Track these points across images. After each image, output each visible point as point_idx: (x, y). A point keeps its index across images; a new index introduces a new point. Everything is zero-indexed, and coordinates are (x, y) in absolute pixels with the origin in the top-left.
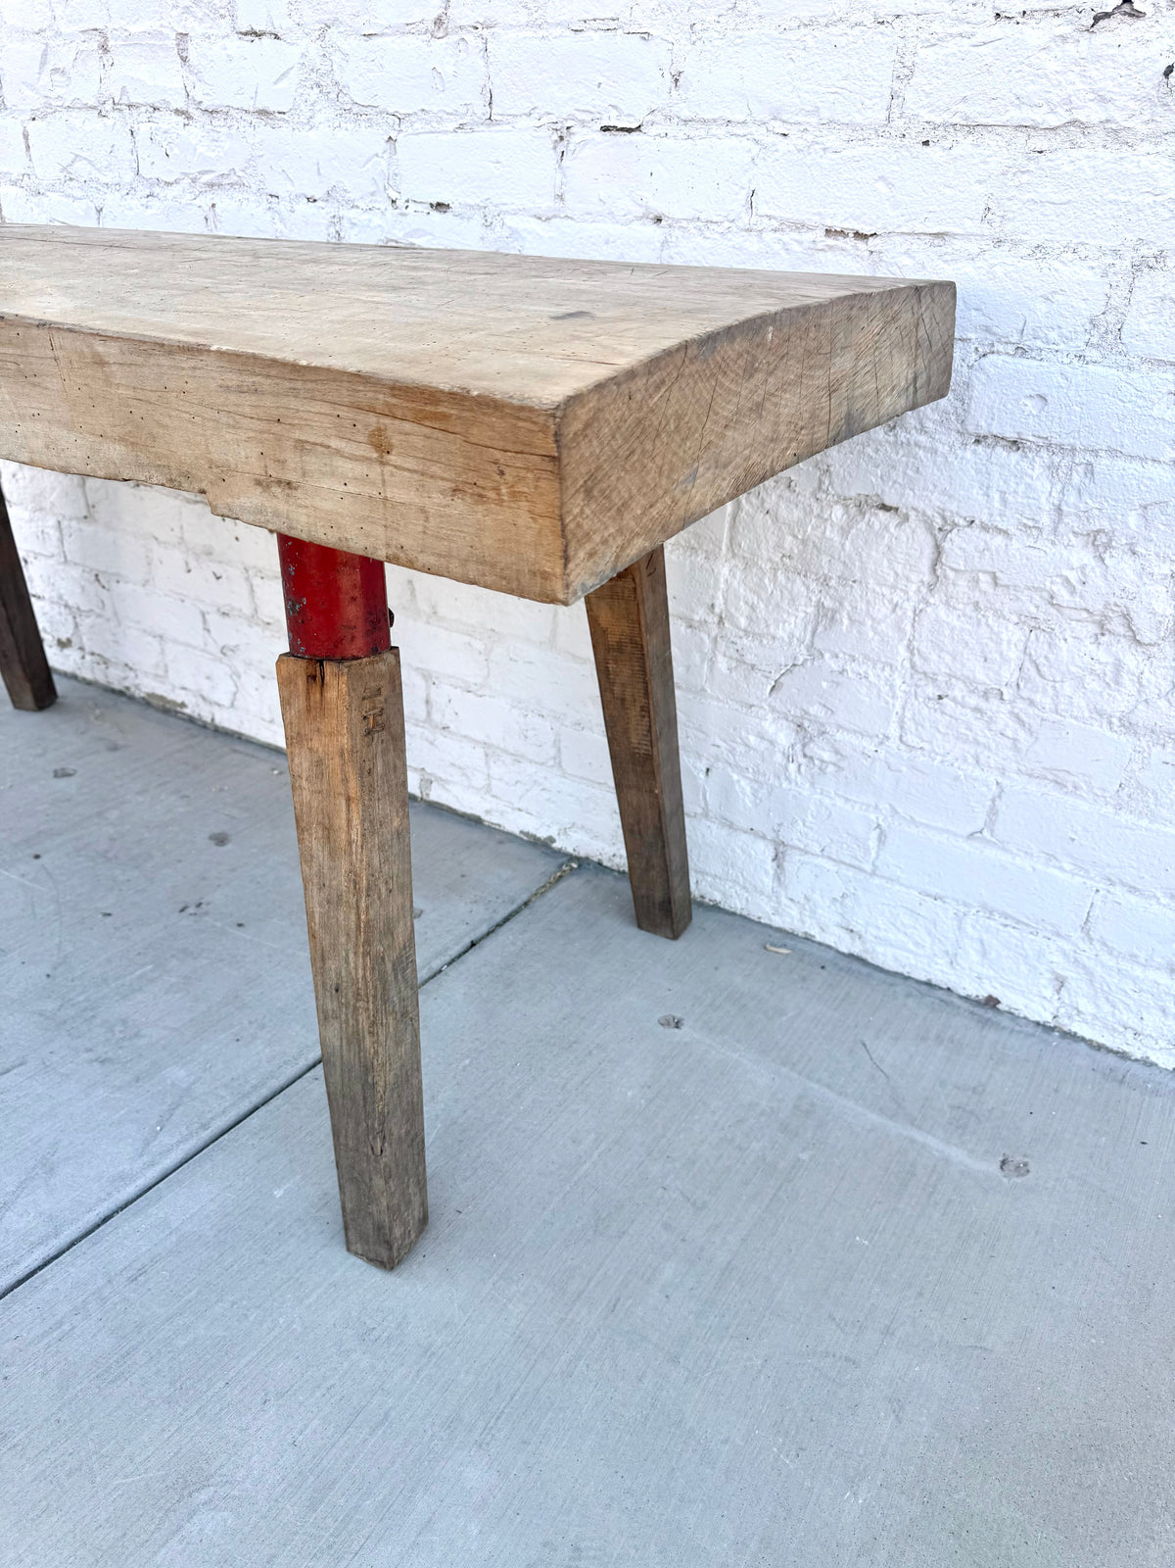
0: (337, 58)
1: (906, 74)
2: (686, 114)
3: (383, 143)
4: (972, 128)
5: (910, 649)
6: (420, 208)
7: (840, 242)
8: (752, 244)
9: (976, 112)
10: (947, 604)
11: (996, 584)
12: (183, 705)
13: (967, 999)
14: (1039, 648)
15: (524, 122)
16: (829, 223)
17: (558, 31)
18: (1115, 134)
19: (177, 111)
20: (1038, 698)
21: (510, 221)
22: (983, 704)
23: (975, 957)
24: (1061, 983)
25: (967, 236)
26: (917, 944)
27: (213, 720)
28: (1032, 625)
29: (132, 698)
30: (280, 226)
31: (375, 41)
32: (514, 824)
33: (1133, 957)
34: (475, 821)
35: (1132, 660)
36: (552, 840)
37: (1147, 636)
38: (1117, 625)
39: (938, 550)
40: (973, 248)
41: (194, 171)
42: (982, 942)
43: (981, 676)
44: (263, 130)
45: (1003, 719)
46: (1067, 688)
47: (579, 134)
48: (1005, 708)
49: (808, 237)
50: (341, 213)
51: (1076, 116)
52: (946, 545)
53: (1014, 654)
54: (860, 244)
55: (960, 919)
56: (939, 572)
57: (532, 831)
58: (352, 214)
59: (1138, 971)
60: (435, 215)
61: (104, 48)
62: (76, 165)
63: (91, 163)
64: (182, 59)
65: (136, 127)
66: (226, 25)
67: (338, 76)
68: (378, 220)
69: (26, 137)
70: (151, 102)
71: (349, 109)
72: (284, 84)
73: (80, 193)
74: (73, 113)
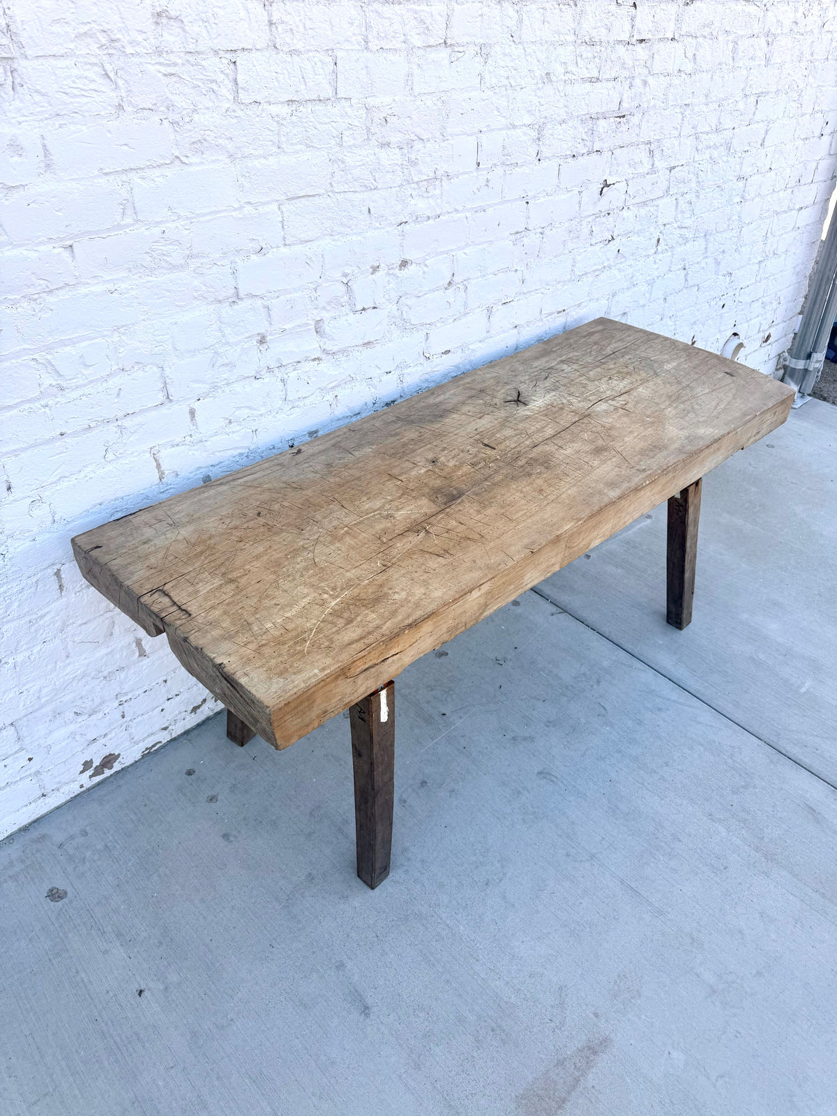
0: (405, 309)
2: (525, 291)
3: (423, 337)
4: (586, 274)
6: (437, 356)
9: (587, 270)
15: (477, 310)
16: (558, 310)
17: (491, 276)
18: (610, 267)
19: (314, 360)
21: (471, 347)
25: (585, 301)
30: (373, 390)
31: (422, 298)
41: (324, 385)
44: (367, 352)
47: (495, 309)
49: (553, 316)
50: (403, 372)
58: (408, 371)
60: (444, 356)
61: (262, 341)
62: (237, 413)
63: (249, 408)
64: (317, 332)
65: (286, 376)
66: (346, 309)
67: (405, 316)
68: (420, 368)
69: (192, 413)
70: (296, 360)
71: (409, 328)
72: (378, 328)
73: (238, 428)
74: (235, 385)
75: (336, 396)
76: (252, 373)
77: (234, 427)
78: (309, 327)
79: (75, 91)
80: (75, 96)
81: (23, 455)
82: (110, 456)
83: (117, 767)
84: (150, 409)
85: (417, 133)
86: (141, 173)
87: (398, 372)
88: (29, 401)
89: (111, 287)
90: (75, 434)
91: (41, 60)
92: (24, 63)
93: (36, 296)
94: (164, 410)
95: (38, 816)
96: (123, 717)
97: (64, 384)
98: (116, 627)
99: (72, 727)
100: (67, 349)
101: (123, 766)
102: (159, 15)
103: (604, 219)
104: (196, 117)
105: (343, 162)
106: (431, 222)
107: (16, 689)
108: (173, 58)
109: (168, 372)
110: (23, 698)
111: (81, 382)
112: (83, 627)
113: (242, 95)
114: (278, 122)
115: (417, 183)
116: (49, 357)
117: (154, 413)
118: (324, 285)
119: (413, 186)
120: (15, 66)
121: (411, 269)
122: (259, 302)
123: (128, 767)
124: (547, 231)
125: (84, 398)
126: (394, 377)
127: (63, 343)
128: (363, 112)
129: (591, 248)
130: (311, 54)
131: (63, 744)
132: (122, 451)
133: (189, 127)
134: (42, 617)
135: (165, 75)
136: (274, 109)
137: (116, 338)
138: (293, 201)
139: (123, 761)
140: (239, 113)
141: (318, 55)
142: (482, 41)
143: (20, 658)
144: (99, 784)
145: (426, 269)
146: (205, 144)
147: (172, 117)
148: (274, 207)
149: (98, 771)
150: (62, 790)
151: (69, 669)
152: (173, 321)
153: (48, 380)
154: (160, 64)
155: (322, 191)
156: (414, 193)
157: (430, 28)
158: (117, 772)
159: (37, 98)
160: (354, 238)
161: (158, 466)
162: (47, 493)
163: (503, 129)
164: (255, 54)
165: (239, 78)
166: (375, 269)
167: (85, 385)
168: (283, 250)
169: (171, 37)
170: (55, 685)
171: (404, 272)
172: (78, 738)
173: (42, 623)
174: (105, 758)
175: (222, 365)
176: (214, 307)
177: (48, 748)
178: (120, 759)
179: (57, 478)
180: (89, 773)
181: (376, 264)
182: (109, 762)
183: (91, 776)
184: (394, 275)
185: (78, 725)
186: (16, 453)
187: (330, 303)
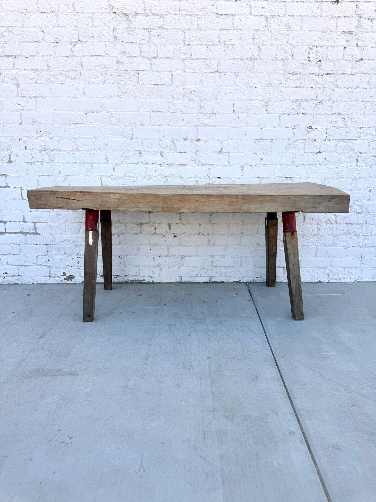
0: (199, 156)
1: (294, 158)
3: (208, 169)
4: (303, 165)
5: (302, 231)
6: (215, 178)
7: (287, 179)
8: (274, 180)
9: (303, 163)
10: (306, 224)
11: (313, 220)
12: (144, 280)
13: (316, 282)
14: (319, 227)
15: (235, 165)
16: (285, 176)
17: (242, 153)
18: (320, 165)
19: (159, 164)
20: (320, 234)
21: (233, 179)
22: (313, 237)
23: (317, 275)
24: (328, 275)
25: (304, 177)
26: (308, 277)
27: (153, 281)
28: (318, 224)
29: (127, 283)
30: (183, 182)
31: (207, 154)
32: (231, 280)
33: (338, 267)
34: (223, 282)
35: (331, 226)
36: (240, 281)
37: (333, 223)
38: (329, 222)
39: (304, 217)
40: (305, 178)
41: (162, 174)
42: (317, 273)
43: (312, 233)
44: (181, 167)
45: (316, 238)
46: (324, 232)
47: (245, 167)
48: (316, 236)
49: (282, 178)
50: (198, 180)
51: (316, 163)
52: (306, 216)
53: (316, 229)
54: (290, 179)
55: (313, 270)
56: (305, 220)
57: (236, 280)
58: (200, 180)
59: (339, 269)
60: (218, 179)
61: (140, 153)
62: (129, 174)
63: (133, 173)
64: (161, 156)
65: (147, 167)
66: (173, 151)
67: (199, 159)
68: (205, 180)
69: (114, 168)
70: (152, 163)
71: (200, 164)
72: (186, 160)
73: (129, 179)
74: (129, 164)
76: (136, 162)
77: (127, 178)
78: (158, 153)
79: (94, 78)
80: (94, 79)
82: (88, 174)
83: (73, 281)
84: (100, 163)
85: (205, 98)
86: (108, 98)
87: (195, 179)
88: (69, 150)
89: (95, 126)
90: (80, 163)
91: (87, 71)
92: (83, 71)
93: (76, 124)
94: (105, 165)
95: (47, 283)
96: (78, 263)
97: (79, 149)
98: (81, 229)
99: (62, 257)
100: (81, 139)
101: (75, 282)
102: (118, 62)
103: (312, 143)
104: (125, 86)
105: (174, 103)
106: (211, 127)
107: (49, 234)
108: (121, 72)
109: (108, 154)
110: (51, 238)
111: (83, 149)
112: (72, 224)
113: (140, 82)
114: (151, 89)
115: (205, 114)
116: (76, 140)
117: (102, 165)
118: (164, 140)
119: (202, 114)
120: (81, 71)
121: (201, 143)
122: (140, 141)
123: (77, 284)
124: (275, 141)
125: (83, 154)
126: (193, 180)
127: (80, 138)
128: (182, 89)
129: (305, 154)
130: (164, 72)
131: (59, 261)
132: (92, 173)
133: (123, 88)
134: (62, 214)
135: (118, 76)
136: (150, 86)
137: (94, 140)
138: (155, 113)
140: (138, 86)
141: (166, 73)
142: (234, 71)
143: (53, 224)
144: (67, 284)
145: (208, 144)
146: (127, 93)
147: (119, 85)
148: (148, 113)
149: (67, 279)
150: (55, 278)
151: (65, 236)
152: (112, 139)
154: (117, 73)
155: (165, 111)
156: (203, 117)
157: (211, 67)
158: (73, 283)
159: (85, 78)
160: (177, 127)
161: (101, 182)
162: (69, 178)
163: (246, 100)
164: (145, 72)
165: (139, 77)
166: (185, 140)
167: (84, 151)
168: (150, 126)
169: (121, 67)
170: (60, 238)
171: (198, 143)
172: (63, 262)
173: (61, 216)
174: (70, 275)
175: (126, 157)
176: (125, 139)
177: (54, 260)
178: (75, 279)
179: (73, 174)
180: (64, 277)
181: (186, 138)
182: (71, 278)
183: (64, 279)
184: (194, 143)
185: (64, 257)
186: (63, 163)
187: (166, 147)
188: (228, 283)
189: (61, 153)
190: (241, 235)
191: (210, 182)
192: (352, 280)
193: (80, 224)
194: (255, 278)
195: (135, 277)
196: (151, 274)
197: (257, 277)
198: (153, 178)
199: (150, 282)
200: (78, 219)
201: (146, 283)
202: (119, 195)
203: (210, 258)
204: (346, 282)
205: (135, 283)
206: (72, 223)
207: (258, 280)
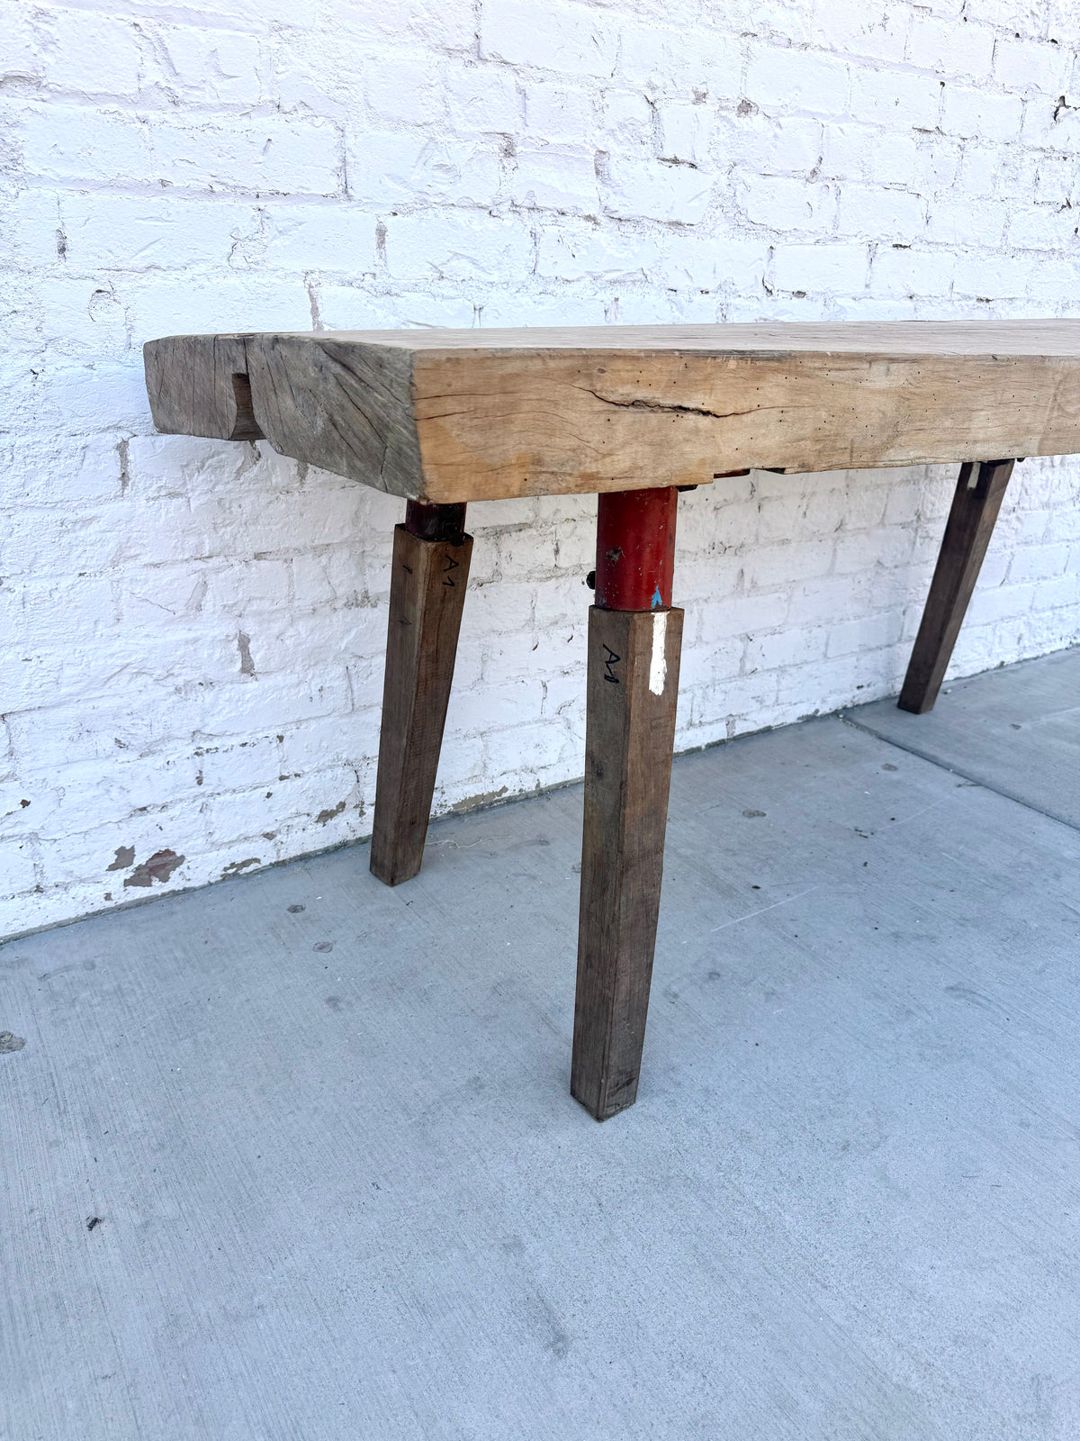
0: (741, 188)
1: (1008, 224)
2: (930, 240)
3: (766, 251)
4: (1025, 251)
6: (784, 295)
7: (981, 304)
8: (950, 308)
9: (1026, 244)
12: (505, 789)
13: (994, 669)
14: (1027, 482)
15: (853, 240)
16: (978, 295)
17: (878, 188)
18: (1062, 254)
19: (588, 218)
20: (1025, 505)
21: (839, 301)
22: (1008, 517)
23: (998, 646)
24: (1021, 639)
25: (1020, 299)
26: (979, 654)
27: (538, 786)
28: (1025, 473)
30: (677, 314)
31: (770, 179)
32: (791, 719)
33: (1043, 610)
34: (768, 730)
35: (1050, 476)
36: (817, 711)
40: (1022, 304)
41: (599, 270)
42: (1000, 637)
43: (1009, 504)
44: (672, 239)
45: (1014, 522)
46: (1034, 497)
47: (880, 250)
48: (1015, 515)
49: (971, 302)
50: (729, 301)
51: (1053, 246)
53: (1019, 488)
54: (988, 305)
55: (994, 630)
57: (805, 713)
58: (737, 301)
59: (1044, 615)
60: (795, 300)
61: (508, 152)
62: (452, 264)
63: (474, 262)
64: (598, 173)
65: (539, 229)
66: (647, 150)
67: (739, 201)
68: (755, 305)
69: (381, 233)
70: (559, 207)
71: (746, 226)
72: (695, 203)
73: (453, 293)
74: (455, 211)
75: (617, 299)
76: (486, 202)
77: (445, 288)
78: (586, 156)
81: (93, 195)
82: (238, 260)
83: (175, 882)
84: (311, 198)
88: (118, 98)
90: (188, 193)
94: (336, 210)
95: (24, 929)
96: (200, 783)
97: (179, 92)
98: (209, 595)
99: (106, 768)
100: (194, 29)
101: (188, 885)
103: (1057, 165)
106: (792, 51)
107: (18, 649)
109: (350, 141)
110: (29, 671)
111: (208, 100)
112: (153, 572)
116: (162, 32)
117: (319, 209)
118: (617, 91)
121: (754, 122)
122: (510, 79)
123: (195, 889)
124: (969, 145)
125: (209, 132)
126: (712, 302)
129: (1035, 208)
131: (89, 794)
132: (259, 258)
134: (87, 522)
137: (273, 42)
139: (188, 874)
143: (36, 587)
144: (139, 904)
145: (778, 130)
149: (142, 877)
150: (73, 892)
151: (116, 646)
153: (154, 74)
158: (174, 893)
160: (672, 28)
161: (315, 311)
162: (124, 285)
166: (700, 98)
167: (213, 109)
170: (88, 666)
171: (744, 122)
172: (115, 793)
173: (82, 533)
174: (157, 855)
175: (440, 166)
176: (438, 57)
177: (60, 792)
178: (183, 868)
179: (145, 264)
180: (125, 873)
181: (702, 89)
182: (164, 865)
183: (127, 883)
184: (729, 121)
185: (118, 767)
186: (83, 186)
187: (622, 126)
188: (784, 728)
189: (58, 108)
190: (835, 535)
191: (769, 314)
192: (1065, 644)
193: (200, 565)
194: (857, 692)
195: (467, 788)
196: (533, 759)
197: (862, 687)
198: (559, 291)
199: (527, 794)
200: (192, 541)
201: (510, 801)
202: (906, 366)
203: (739, 645)
204: (1052, 652)
205: (468, 813)
206: (156, 566)
207: (864, 697)
